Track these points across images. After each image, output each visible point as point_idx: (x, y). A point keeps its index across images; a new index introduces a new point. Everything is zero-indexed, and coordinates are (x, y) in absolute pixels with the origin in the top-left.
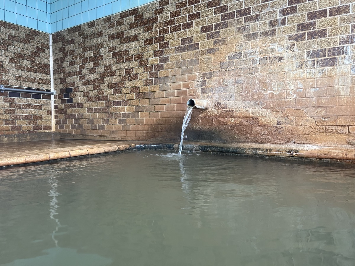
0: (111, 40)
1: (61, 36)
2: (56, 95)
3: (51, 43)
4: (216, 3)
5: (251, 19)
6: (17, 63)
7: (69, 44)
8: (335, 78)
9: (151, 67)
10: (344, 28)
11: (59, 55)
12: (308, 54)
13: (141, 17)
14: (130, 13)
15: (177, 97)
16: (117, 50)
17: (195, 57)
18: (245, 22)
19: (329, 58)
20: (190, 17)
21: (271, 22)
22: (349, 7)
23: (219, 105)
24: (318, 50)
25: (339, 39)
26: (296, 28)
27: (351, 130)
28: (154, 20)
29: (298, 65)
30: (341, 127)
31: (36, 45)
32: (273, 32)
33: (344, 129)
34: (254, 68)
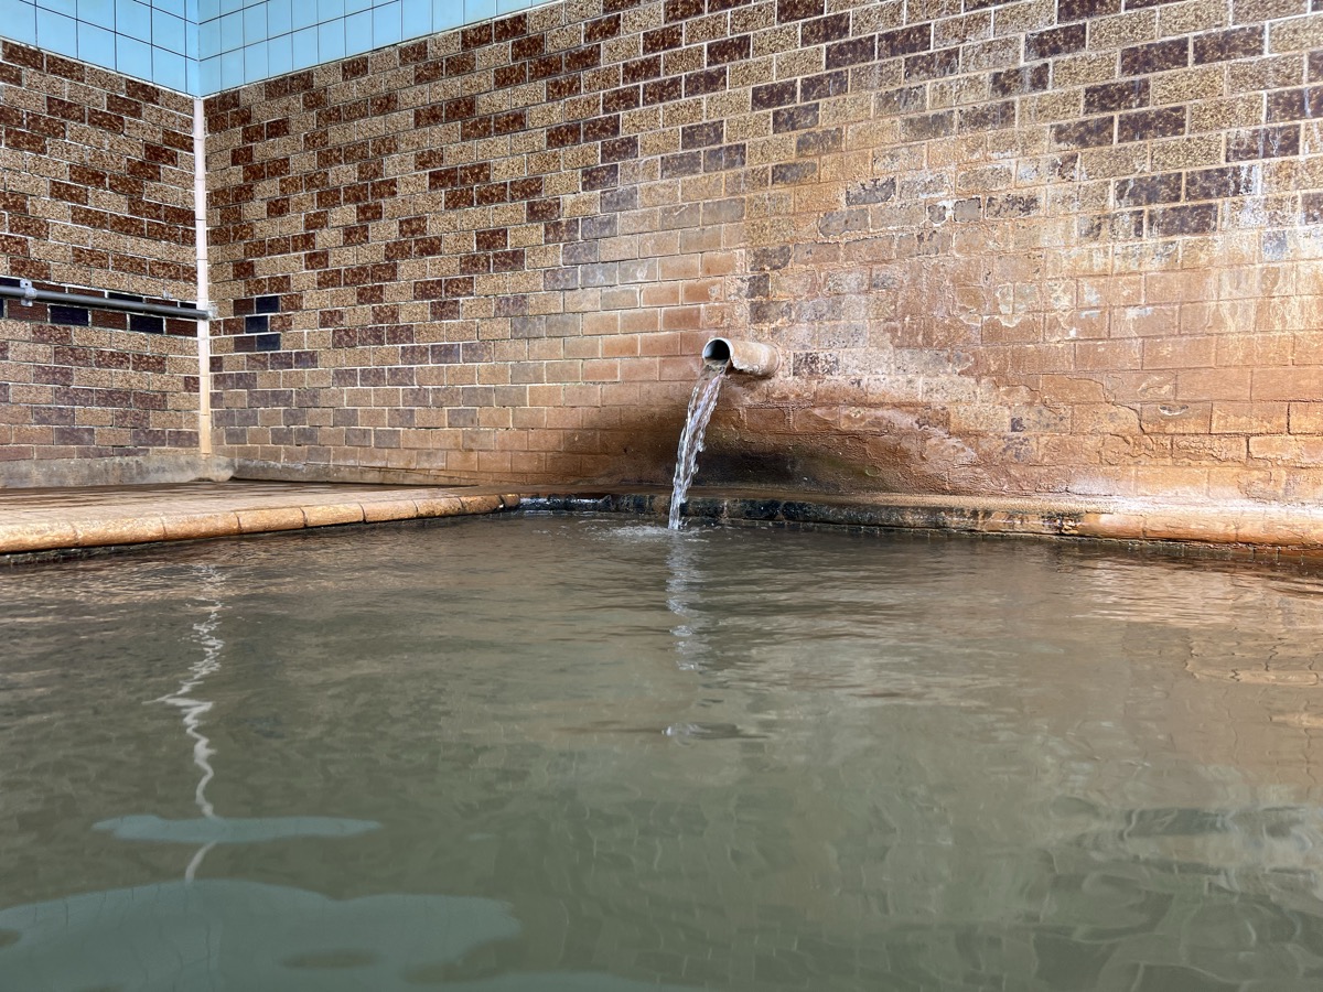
0: (426, 125)
1: (238, 106)
2: (219, 322)
3: (199, 132)
4: (808, 6)
5: (929, 65)
6: (78, 202)
7: (268, 137)
8: (1207, 272)
9: (572, 225)
10: (1242, 105)
11: (228, 175)
12: (1120, 192)
13: (540, 45)
14: (500, 32)
15: (662, 334)
16: (448, 164)
17: (732, 194)
18: (908, 75)
19: (1189, 204)
20: (714, 53)
21: (996, 77)
22: (1260, 35)
23: (812, 362)
24: (1154, 178)
25: (1224, 142)
26: (1083, 101)
27: (1257, 449)
28: (586, 59)
29: (1085, 228)
30: (1223, 440)
31: (146, 137)
32: (1006, 114)
33: (1234, 446)
34: (935, 236)
